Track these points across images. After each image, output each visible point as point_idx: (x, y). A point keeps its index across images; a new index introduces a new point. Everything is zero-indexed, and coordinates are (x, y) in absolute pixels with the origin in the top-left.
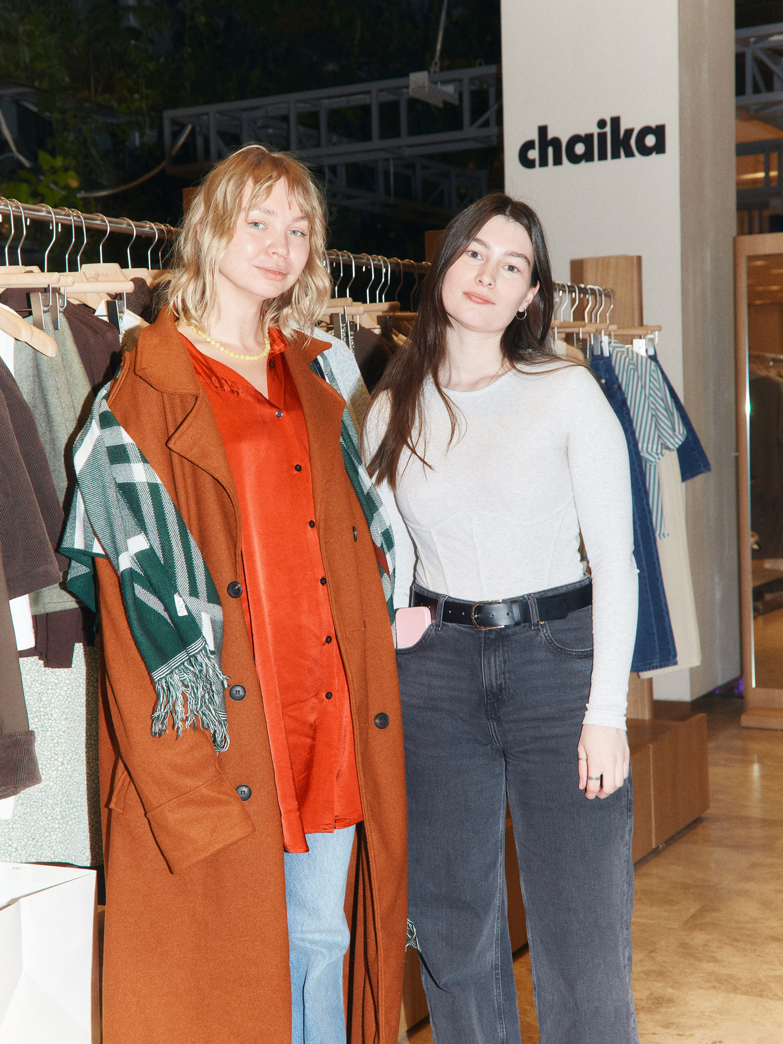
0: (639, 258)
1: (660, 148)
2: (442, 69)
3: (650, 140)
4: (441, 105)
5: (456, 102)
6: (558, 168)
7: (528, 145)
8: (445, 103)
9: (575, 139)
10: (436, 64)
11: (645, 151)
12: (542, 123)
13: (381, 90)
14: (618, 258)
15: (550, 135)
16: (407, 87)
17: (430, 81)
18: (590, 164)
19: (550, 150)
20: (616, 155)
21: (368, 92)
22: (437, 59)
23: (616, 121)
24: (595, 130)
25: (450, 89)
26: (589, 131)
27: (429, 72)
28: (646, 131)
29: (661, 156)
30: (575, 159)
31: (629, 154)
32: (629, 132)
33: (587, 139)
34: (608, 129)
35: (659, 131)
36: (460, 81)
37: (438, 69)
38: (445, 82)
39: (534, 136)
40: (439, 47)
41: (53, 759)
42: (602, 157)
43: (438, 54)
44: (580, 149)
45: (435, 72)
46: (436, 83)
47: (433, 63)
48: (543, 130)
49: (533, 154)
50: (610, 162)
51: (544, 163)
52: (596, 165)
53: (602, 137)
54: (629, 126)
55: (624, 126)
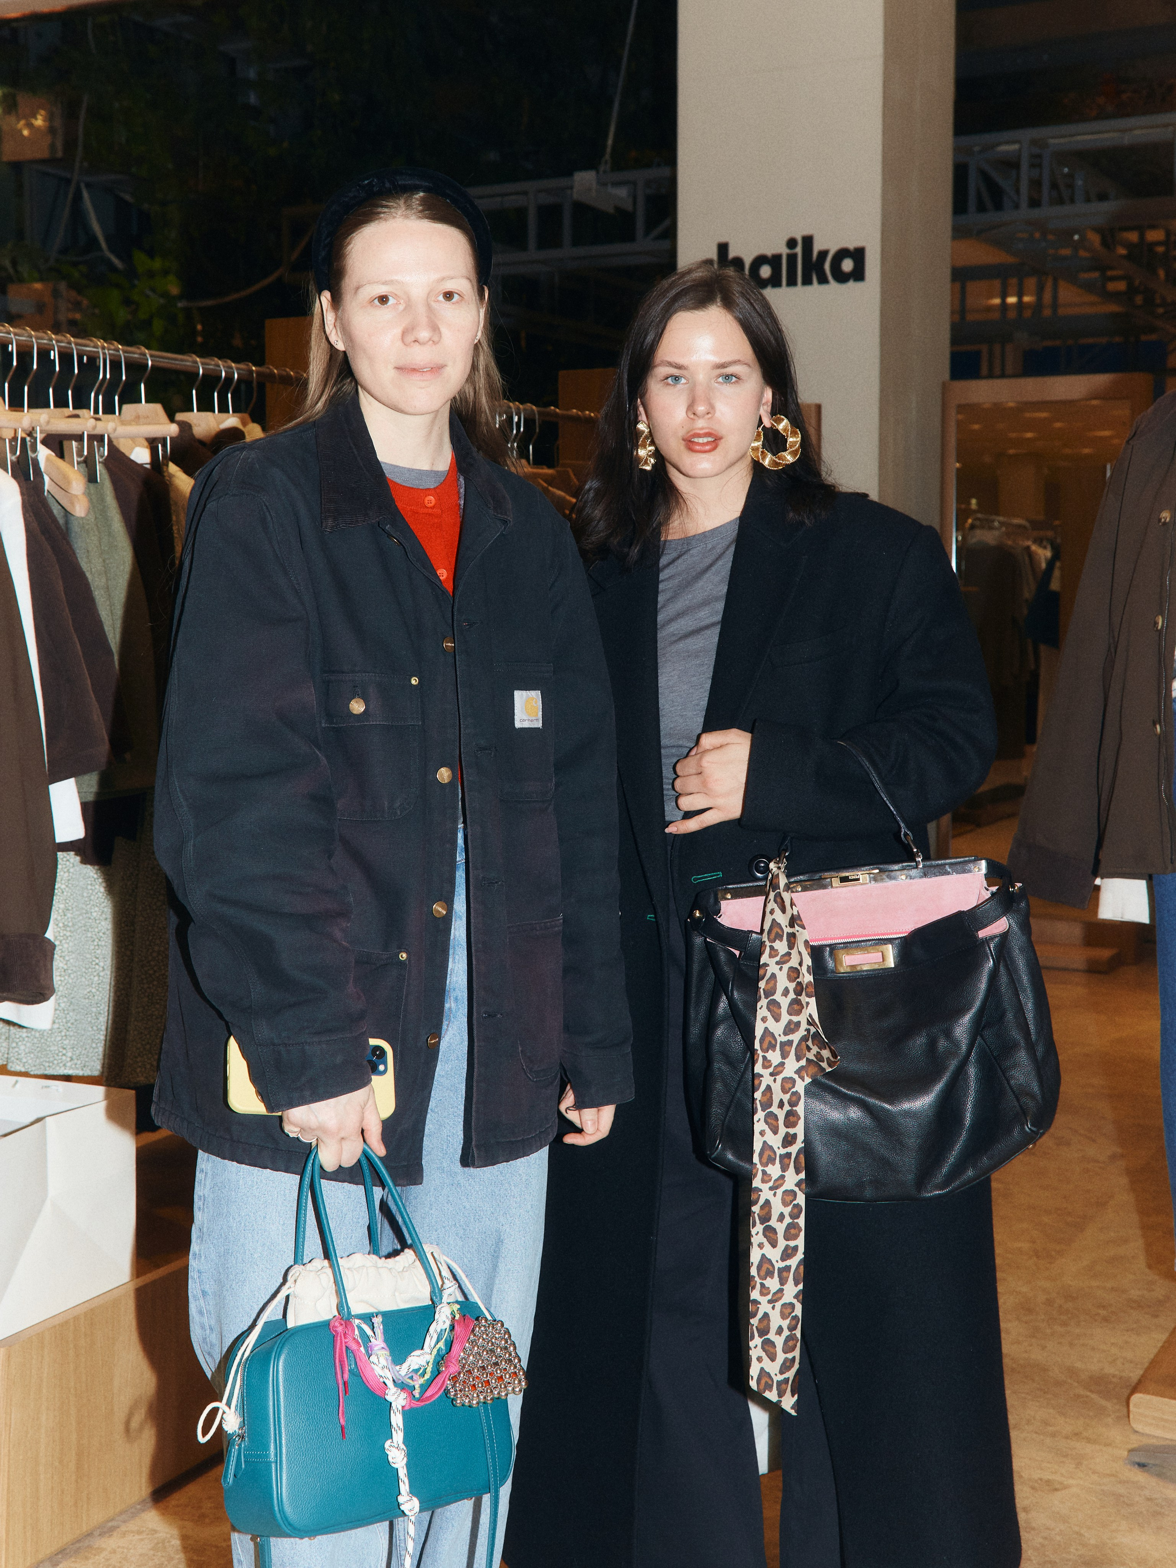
0: (819, 406)
1: (858, 274)
2: (613, 168)
3: (847, 265)
4: (611, 210)
5: (629, 208)
8: (617, 209)
9: (760, 260)
10: (606, 162)
11: (842, 278)
12: (723, 240)
13: (540, 191)
15: (732, 254)
16: (572, 188)
17: (598, 183)
18: (776, 290)
20: (807, 281)
21: (525, 193)
22: (607, 157)
23: (808, 241)
25: (622, 192)
26: (776, 251)
27: (598, 172)
28: (843, 253)
29: (859, 285)
30: (760, 283)
31: (823, 280)
32: (823, 254)
33: (774, 261)
34: (799, 250)
35: (858, 255)
36: (634, 183)
37: (608, 168)
38: (616, 184)
39: (713, 255)
40: (610, 139)
41: (94, 963)
42: (792, 282)
43: (609, 150)
44: (765, 272)
45: (605, 172)
46: (605, 185)
47: (604, 161)
48: (723, 248)
50: (800, 290)
52: (785, 291)
53: (792, 258)
54: (823, 247)
55: (817, 247)
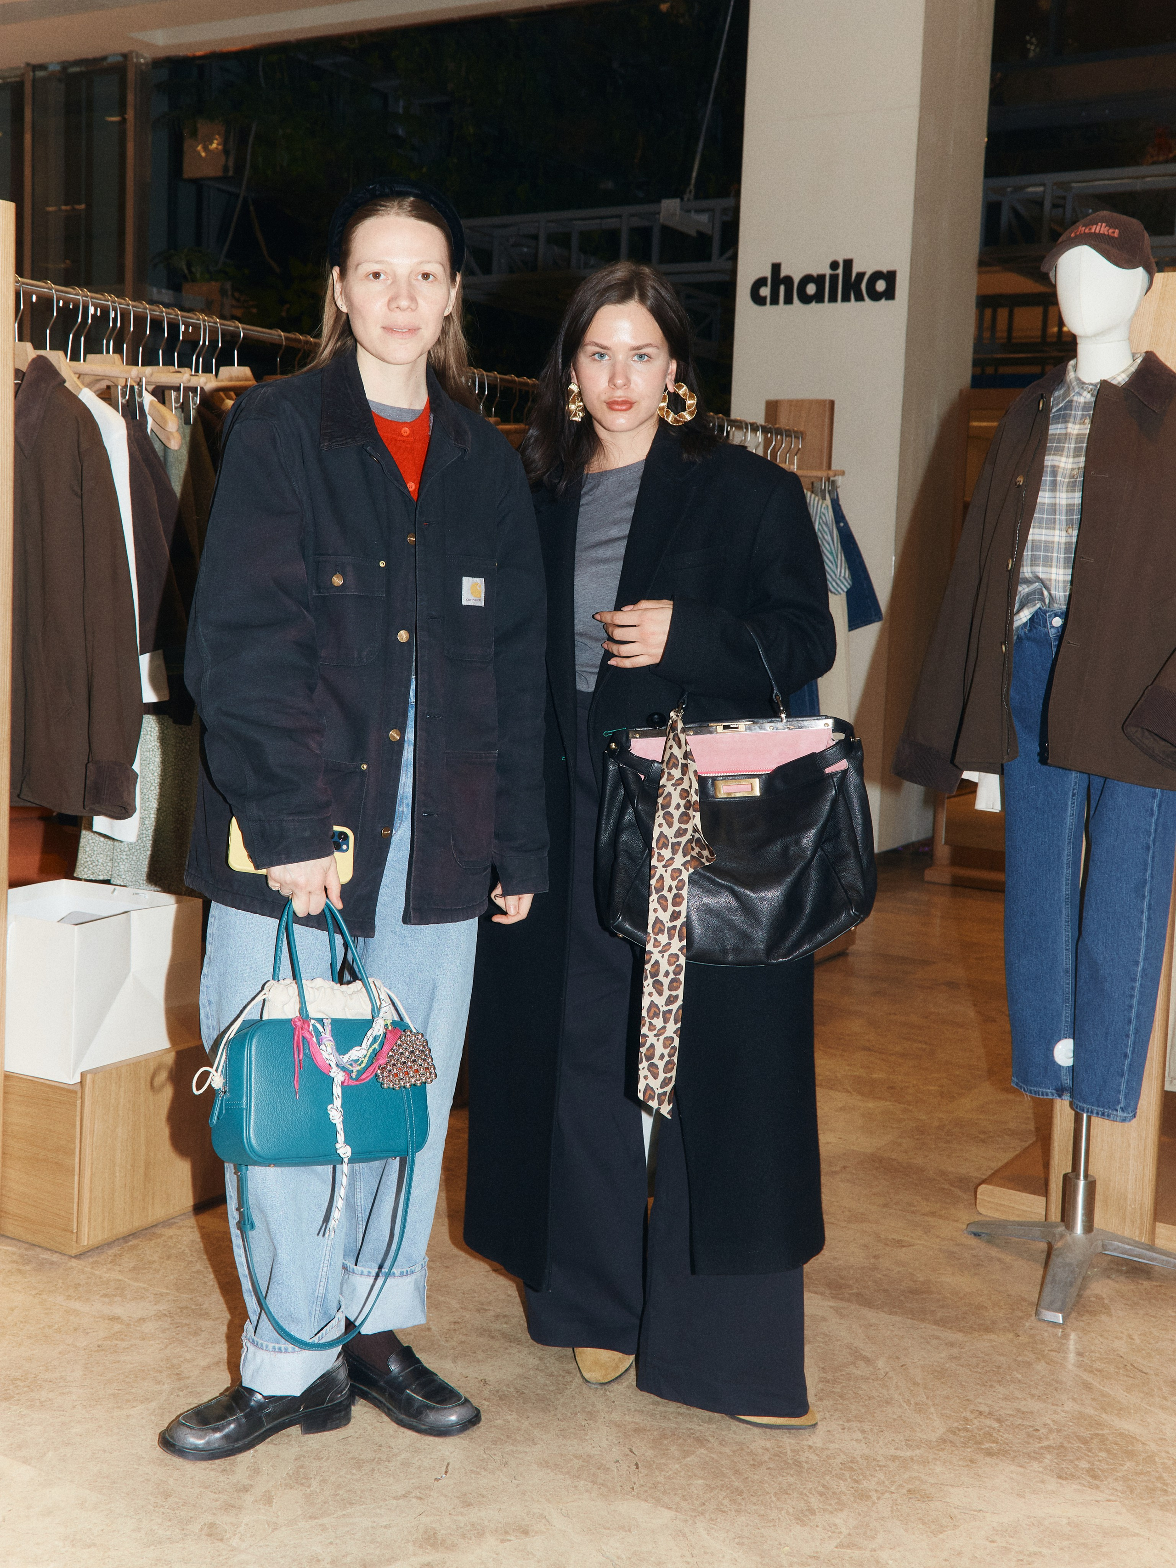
0: (832, 403)
1: (889, 294)
2: (697, 197)
3: (881, 286)
4: (693, 233)
5: (710, 233)
6: (788, 307)
7: (760, 282)
8: (699, 233)
9: (807, 279)
10: (690, 192)
11: (875, 296)
12: (776, 261)
13: (633, 215)
14: (811, 402)
16: (659, 213)
17: (682, 209)
18: (820, 305)
19: (782, 288)
20: (846, 299)
21: (619, 216)
22: (692, 187)
23: (848, 263)
25: (704, 218)
26: (821, 272)
27: (682, 199)
28: (877, 276)
29: (890, 302)
30: (806, 299)
31: (859, 298)
32: (861, 275)
33: (819, 280)
34: (840, 271)
35: (890, 277)
36: (712, 210)
37: (692, 197)
38: (699, 211)
39: (767, 273)
40: (694, 174)
43: (693, 181)
44: (811, 289)
45: (689, 200)
46: (689, 211)
47: (688, 190)
48: (776, 268)
49: (765, 291)
50: (839, 305)
51: (775, 301)
52: (826, 306)
53: (834, 278)
55: (856, 269)
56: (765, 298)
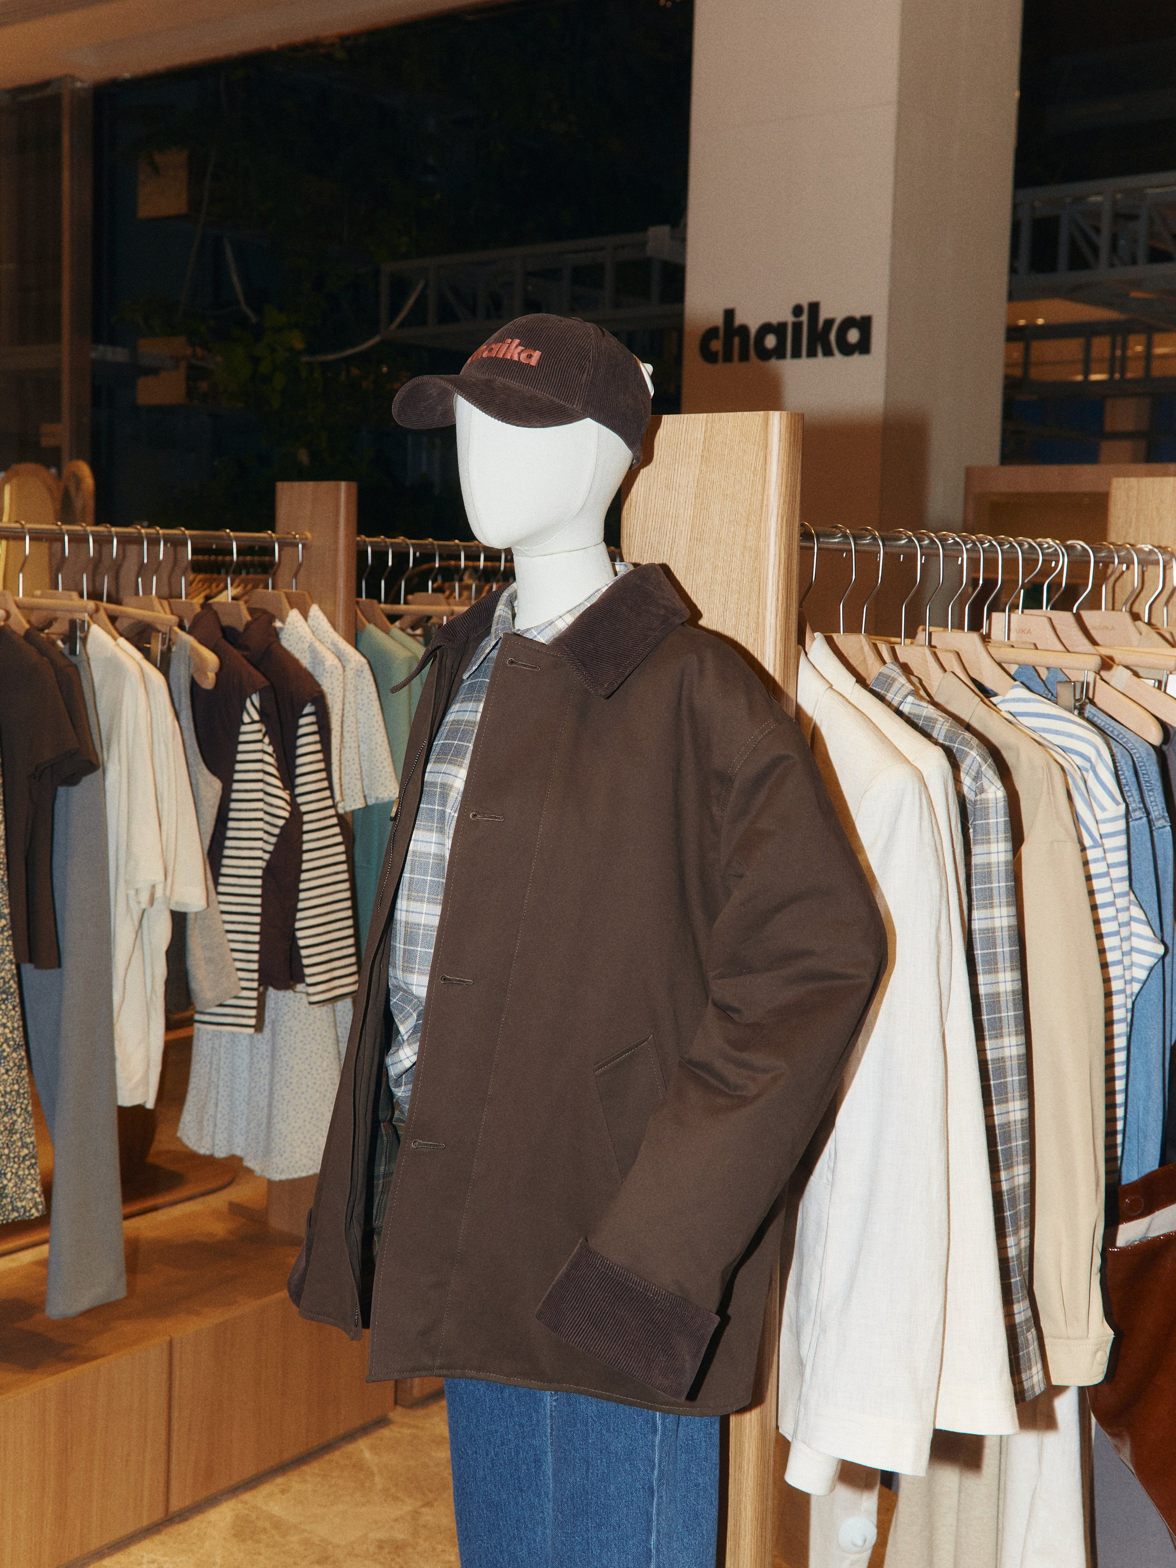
1: (864, 346)
3: (853, 336)
6: (744, 365)
7: (712, 334)
9: (766, 329)
11: (847, 350)
12: (729, 306)
13: (615, 247)
16: (646, 243)
17: (672, 238)
18: (781, 362)
19: (736, 340)
20: (812, 354)
21: (601, 249)
23: (814, 308)
24: (790, 319)
26: (782, 319)
27: (673, 227)
28: (849, 322)
29: (864, 358)
30: (764, 355)
31: (828, 353)
32: (829, 323)
33: (779, 329)
34: (804, 318)
35: (864, 324)
39: (719, 321)
42: (796, 354)
44: (771, 341)
48: (729, 314)
49: (717, 345)
50: (805, 363)
51: (728, 358)
52: (789, 363)
53: (797, 326)
54: (829, 315)
55: (824, 315)
56: (716, 353)
